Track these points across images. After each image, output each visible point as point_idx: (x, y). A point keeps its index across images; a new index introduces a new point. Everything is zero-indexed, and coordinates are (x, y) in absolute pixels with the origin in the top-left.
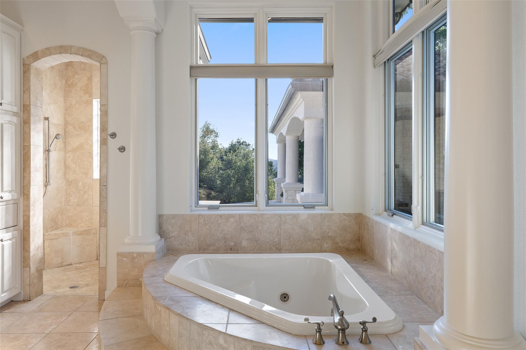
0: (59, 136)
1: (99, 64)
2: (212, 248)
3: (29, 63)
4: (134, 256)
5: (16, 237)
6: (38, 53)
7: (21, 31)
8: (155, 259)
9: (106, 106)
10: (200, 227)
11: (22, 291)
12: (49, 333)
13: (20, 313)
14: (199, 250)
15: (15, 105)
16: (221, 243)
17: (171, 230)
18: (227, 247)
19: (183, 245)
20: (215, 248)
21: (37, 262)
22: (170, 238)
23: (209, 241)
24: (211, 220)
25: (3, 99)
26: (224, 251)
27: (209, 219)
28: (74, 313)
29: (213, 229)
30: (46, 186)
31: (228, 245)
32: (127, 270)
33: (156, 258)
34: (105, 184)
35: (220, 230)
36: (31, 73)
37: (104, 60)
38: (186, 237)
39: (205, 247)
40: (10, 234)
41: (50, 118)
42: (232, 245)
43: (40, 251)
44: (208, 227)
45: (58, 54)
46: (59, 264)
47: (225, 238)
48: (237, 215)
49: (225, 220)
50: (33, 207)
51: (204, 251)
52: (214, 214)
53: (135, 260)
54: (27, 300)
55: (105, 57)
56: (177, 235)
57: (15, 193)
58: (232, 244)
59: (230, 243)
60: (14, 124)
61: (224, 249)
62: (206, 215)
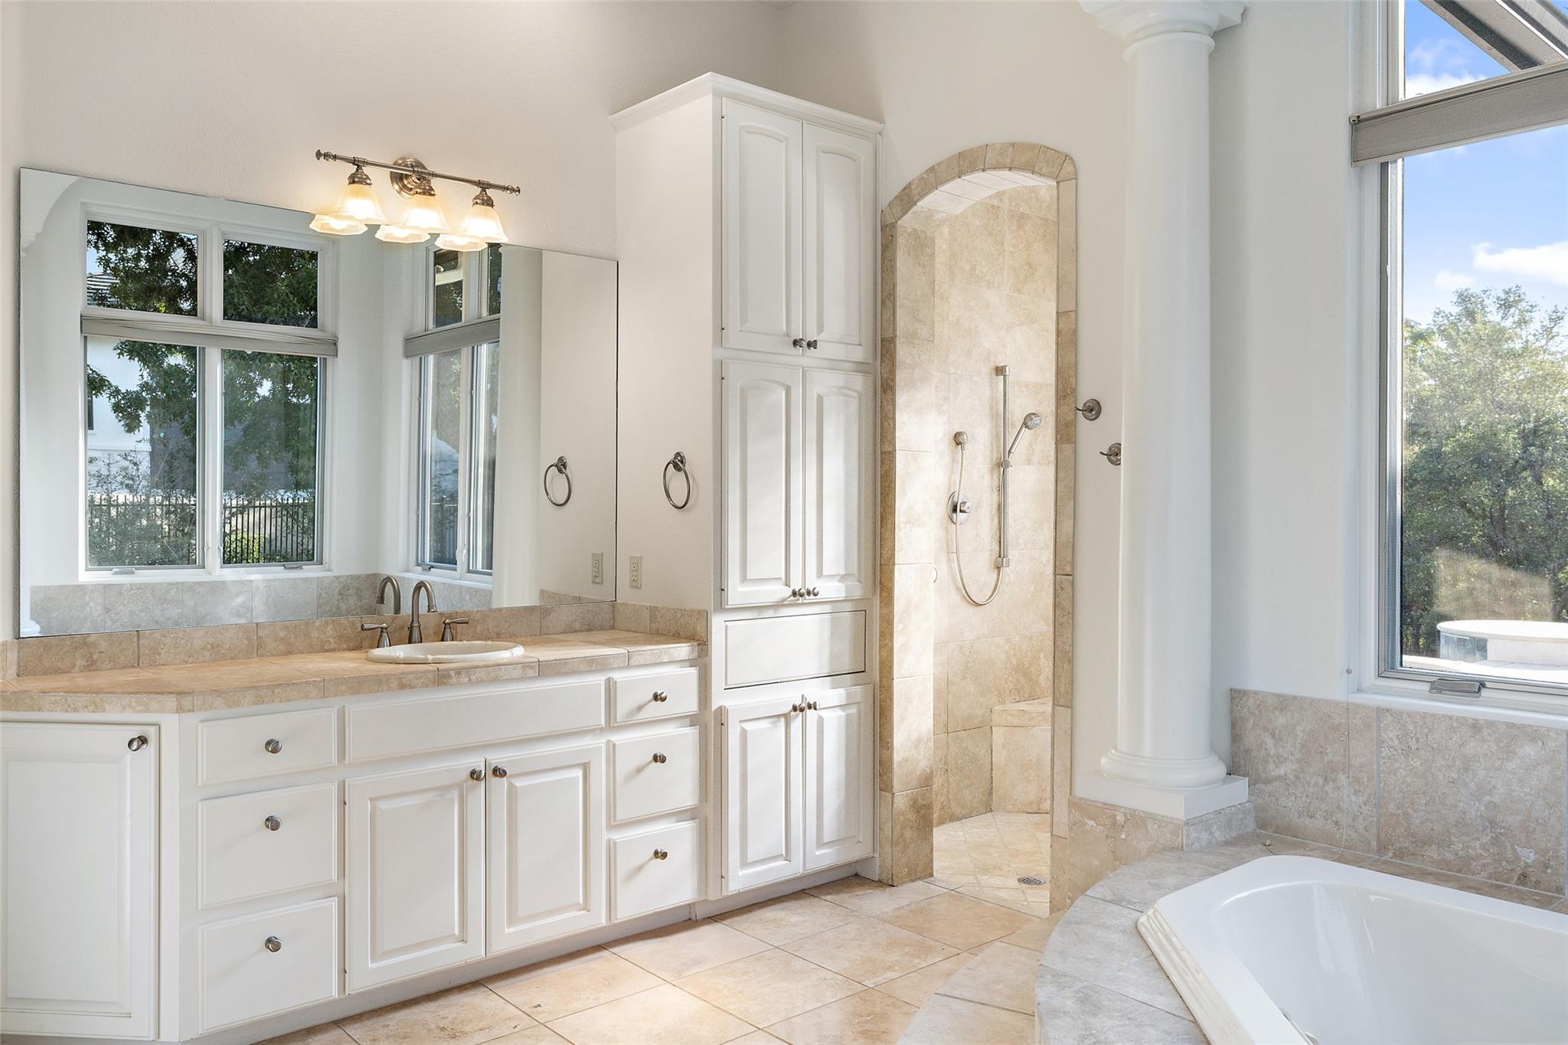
0: (1032, 419)
1: (1055, 184)
2: (1433, 852)
3: (894, 221)
4: (1118, 818)
5: (858, 703)
6: (913, 187)
7: (878, 135)
8: (1180, 846)
9: (1073, 315)
10: (1383, 758)
11: (877, 855)
12: (873, 988)
13: (852, 911)
14: (1379, 850)
15: (858, 343)
16: (1477, 844)
17: (1272, 752)
18: (1504, 863)
19: (1317, 816)
20: (1449, 857)
21: (915, 782)
22: (1268, 781)
23: (1422, 823)
24: (1430, 738)
25: (822, 331)
26: (1489, 878)
27: (1425, 731)
28: (965, 954)
29: (1441, 777)
30: (999, 568)
31: (1510, 855)
32: (1096, 862)
33: (1185, 842)
34: (1068, 570)
35: (1472, 785)
36: (898, 246)
37: (1068, 168)
38: (1329, 788)
39: (1407, 845)
40: (842, 691)
41: (1007, 368)
42: (1529, 861)
43: (922, 753)
44: (1419, 763)
45: (953, 178)
46: (1031, 804)
47: (1493, 824)
48: (1552, 734)
49: (1495, 748)
50: (901, 626)
51: (1401, 859)
52: (1444, 716)
53: (1121, 834)
54: (885, 883)
55: (1071, 159)
56: (1295, 776)
57: (858, 583)
58: (1529, 856)
59: (1519, 849)
60: (855, 394)
61: (1492, 871)
62: (1409, 715)
